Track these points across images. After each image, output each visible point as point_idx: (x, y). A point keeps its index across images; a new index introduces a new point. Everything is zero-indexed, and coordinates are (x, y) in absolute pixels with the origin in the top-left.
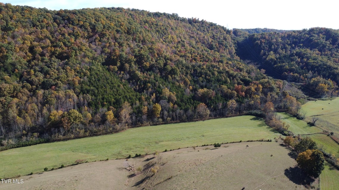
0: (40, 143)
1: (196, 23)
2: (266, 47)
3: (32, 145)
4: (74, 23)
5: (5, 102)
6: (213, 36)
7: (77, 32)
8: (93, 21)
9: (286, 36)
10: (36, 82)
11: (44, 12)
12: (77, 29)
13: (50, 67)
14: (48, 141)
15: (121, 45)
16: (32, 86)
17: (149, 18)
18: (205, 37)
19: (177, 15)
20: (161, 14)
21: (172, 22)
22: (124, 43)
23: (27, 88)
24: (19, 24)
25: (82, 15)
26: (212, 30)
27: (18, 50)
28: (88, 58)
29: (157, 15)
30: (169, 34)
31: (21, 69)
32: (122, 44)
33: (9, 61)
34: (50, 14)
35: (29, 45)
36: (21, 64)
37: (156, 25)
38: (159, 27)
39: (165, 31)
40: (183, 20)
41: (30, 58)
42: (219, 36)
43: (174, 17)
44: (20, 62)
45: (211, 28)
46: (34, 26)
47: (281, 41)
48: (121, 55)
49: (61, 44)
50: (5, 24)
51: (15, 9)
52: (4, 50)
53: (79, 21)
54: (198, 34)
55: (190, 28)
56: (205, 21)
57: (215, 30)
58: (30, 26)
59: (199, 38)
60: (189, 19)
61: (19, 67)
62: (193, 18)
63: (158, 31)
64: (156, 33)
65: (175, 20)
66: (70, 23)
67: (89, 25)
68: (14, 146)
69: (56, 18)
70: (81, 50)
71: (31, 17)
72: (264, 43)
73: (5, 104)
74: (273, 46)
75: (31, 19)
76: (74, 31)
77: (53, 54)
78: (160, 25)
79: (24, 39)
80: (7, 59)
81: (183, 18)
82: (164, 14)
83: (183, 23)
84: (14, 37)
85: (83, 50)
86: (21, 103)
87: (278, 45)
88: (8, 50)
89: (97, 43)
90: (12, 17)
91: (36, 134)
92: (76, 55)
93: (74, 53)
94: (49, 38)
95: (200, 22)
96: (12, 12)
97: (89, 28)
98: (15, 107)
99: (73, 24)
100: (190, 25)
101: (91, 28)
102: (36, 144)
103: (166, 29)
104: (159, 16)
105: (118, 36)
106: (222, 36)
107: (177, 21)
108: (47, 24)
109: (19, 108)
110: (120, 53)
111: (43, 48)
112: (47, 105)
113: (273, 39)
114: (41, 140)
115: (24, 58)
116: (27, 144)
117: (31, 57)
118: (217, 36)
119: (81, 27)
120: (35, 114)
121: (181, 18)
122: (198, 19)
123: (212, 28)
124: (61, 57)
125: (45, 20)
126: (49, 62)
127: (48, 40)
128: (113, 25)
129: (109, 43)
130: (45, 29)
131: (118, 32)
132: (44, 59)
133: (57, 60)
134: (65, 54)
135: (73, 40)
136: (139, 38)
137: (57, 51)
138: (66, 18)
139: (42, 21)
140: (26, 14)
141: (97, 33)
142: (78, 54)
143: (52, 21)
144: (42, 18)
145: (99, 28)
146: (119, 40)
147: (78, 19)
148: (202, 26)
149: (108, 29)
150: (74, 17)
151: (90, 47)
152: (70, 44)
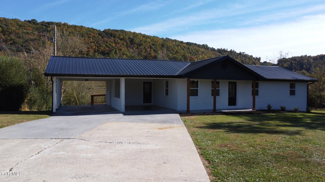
1: (224, 52)
2: (298, 67)
4: (116, 37)
7: (118, 41)
8: (132, 37)
9: (318, 58)
11: (92, 30)
12: (117, 39)
15: (155, 51)
17: (181, 44)
19: (207, 45)
20: (193, 44)
21: (203, 50)
22: (159, 50)
24: (71, 34)
25: (122, 33)
26: (240, 57)
28: (126, 56)
29: (188, 43)
30: (200, 55)
32: (157, 51)
34: (96, 31)
37: (187, 48)
38: (191, 50)
39: (196, 52)
40: (213, 49)
42: (248, 61)
43: (205, 47)
45: (239, 56)
46: (82, 37)
47: (313, 61)
48: (156, 56)
49: (104, 45)
51: (70, 26)
53: (119, 35)
56: (233, 51)
57: (244, 57)
60: (218, 49)
62: (222, 49)
63: (190, 52)
64: (188, 53)
65: (205, 49)
66: (112, 37)
67: (128, 38)
69: (101, 34)
70: (121, 50)
71: (81, 31)
72: (295, 64)
74: (305, 65)
75: (81, 32)
76: (115, 41)
77: (95, 51)
78: (192, 49)
81: (212, 48)
82: (195, 44)
83: (213, 52)
85: (122, 50)
87: (310, 65)
89: (135, 49)
92: (116, 53)
93: (114, 51)
95: (229, 52)
96: (68, 28)
97: (128, 40)
99: (114, 37)
100: (219, 54)
101: (130, 41)
104: (190, 45)
105: (153, 47)
106: (251, 61)
107: (207, 50)
108: (94, 36)
110: (155, 55)
111: (88, 48)
113: (304, 60)
118: (246, 61)
119: (121, 39)
122: (227, 49)
123: (240, 56)
124: (103, 53)
125: (92, 33)
126: (93, 55)
127: (93, 44)
128: (149, 40)
129: (146, 49)
130: (91, 39)
131: (153, 45)
132: (89, 54)
133: (99, 55)
134: (107, 52)
135: (114, 45)
136: (172, 49)
137: (100, 48)
138: (109, 34)
139: (90, 34)
140: (78, 29)
141: (134, 44)
142: (118, 52)
143: (97, 35)
144: (90, 32)
145: (137, 41)
146: (154, 49)
147: (118, 34)
148: (231, 55)
149: (145, 42)
150: (116, 33)
151: (128, 50)
152: (111, 47)
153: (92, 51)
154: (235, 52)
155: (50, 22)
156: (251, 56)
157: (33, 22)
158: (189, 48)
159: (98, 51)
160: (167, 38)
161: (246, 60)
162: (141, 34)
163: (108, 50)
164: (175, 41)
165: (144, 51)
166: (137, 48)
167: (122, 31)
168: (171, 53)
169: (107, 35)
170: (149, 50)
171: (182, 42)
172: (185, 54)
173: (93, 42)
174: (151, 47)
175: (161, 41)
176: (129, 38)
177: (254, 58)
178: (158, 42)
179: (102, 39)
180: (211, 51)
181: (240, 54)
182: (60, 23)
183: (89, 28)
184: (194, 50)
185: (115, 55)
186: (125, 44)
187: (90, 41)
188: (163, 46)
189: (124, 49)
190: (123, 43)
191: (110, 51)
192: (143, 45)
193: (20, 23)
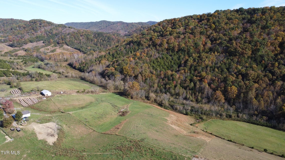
0: (266, 126)
3: (260, 125)
5: (248, 85)
10: (277, 74)
14: (274, 127)
16: (272, 76)
23: (268, 77)
27: (269, 44)
31: (267, 61)
33: (260, 53)
35: (280, 41)
36: (268, 56)
41: (277, 52)
44: (268, 55)
50: (265, 24)
52: (258, 44)
61: (266, 59)
68: (245, 120)
73: (248, 87)
79: (277, 36)
80: (259, 52)
84: (268, 34)
86: (260, 89)
88: (261, 44)
90: (272, 17)
91: (265, 118)
98: (254, 90)
102: (263, 125)
109: (257, 92)
112: (282, 96)
114: (268, 124)
115: (273, 51)
116: (255, 123)
117: (279, 51)
120: (269, 101)
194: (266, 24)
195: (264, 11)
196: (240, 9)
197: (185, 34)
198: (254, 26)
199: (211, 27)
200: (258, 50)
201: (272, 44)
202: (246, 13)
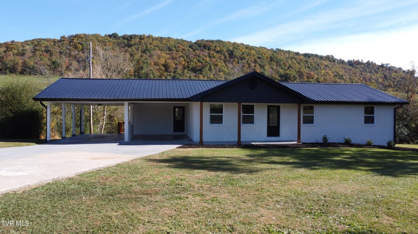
1: (358, 64)
4: (211, 49)
6: (385, 76)
7: (213, 54)
8: (231, 48)
11: (181, 42)
12: (212, 52)
13: (182, 76)
15: (262, 67)
17: (296, 57)
18: (373, 77)
19: (332, 57)
20: (312, 55)
21: (326, 63)
22: (266, 65)
24: (156, 47)
25: (219, 43)
27: (153, 64)
28: (224, 73)
29: (306, 55)
30: (322, 70)
32: (264, 66)
33: (143, 71)
34: (186, 43)
35: (163, 62)
37: (305, 61)
38: (309, 64)
39: (317, 67)
40: (342, 62)
43: (330, 59)
45: (381, 69)
46: (169, 51)
49: (196, 60)
50: (145, 48)
51: (155, 39)
52: (141, 63)
53: (215, 47)
54: (362, 74)
55: (350, 70)
56: (372, 63)
57: (387, 71)
58: (167, 50)
59: (364, 78)
60: (349, 61)
62: (355, 60)
63: (308, 67)
64: (305, 68)
65: (330, 61)
66: (206, 49)
67: (226, 51)
69: (192, 46)
70: (217, 65)
71: (168, 44)
75: (168, 45)
76: (209, 54)
77: (184, 68)
78: (311, 62)
79: (159, 57)
81: (341, 59)
82: (316, 55)
83: (341, 65)
84: (150, 56)
85: (219, 66)
88: (144, 63)
89: (235, 65)
90: (152, 43)
92: (210, 69)
93: (208, 67)
94: (183, 57)
95: (364, 64)
96: (152, 41)
97: (226, 53)
99: (209, 49)
100: (351, 67)
101: (229, 54)
103: (318, 65)
104: (309, 57)
105: (259, 60)
107: (332, 63)
108: (183, 49)
111: (176, 64)
115: (158, 70)
118: (391, 76)
119: (218, 52)
121: (338, 60)
122: (362, 60)
123: (383, 68)
124: (194, 70)
125: (181, 46)
126: (181, 73)
127: (182, 59)
128: (253, 52)
129: (249, 64)
130: (180, 53)
131: (259, 58)
132: (176, 71)
133: (190, 72)
134: (199, 68)
135: (208, 59)
136: (284, 64)
137: (190, 64)
138: (203, 45)
139: (178, 47)
140: (164, 41)
141: (235, 57)
142: (213, 68)
143: (188, 48)
144: (179, 45)
145: (238, 53)
146: (260, 63)
147: (214, 45)
148: (368, 68)
149: (248, 55)
150: (211, 44)
151: (226, 65)
152: (204, 62)
153: (180, 67)
154: (375, 64)
155: (133, 35)
156: (400, 69)
157: (114, 36)
158: (307, 61)
159: (188, 67)
160: (277, 49)
161: (391, 74)
162: (243, 44)
163: (200, 66)
164: (289, 52)
165: (247, 66)
166: (238, 63)
167: (219, 41)
168: (282, 68)
169: (200, 47)
170: (253, 65)
171: (297, 54)
172: (301, 70)
173: (182, 56)
174: (255, 62)
175: (270, 53)
176: (228, 50)
177: (404, 71)
178: (265, 54)
179: (194, 53)
180: (338, 64)
181: (382, 66)
182: (144, 35)
183: (178, 40)
184: (313, 64)
185: (209, 72)
186: (223, 57)
187: (178, 55)
188: (271, 59)
189: (221, 64)
190: (220, 57)
191: (203, 67)
192: (245, 59)
193: (100, 38)
194: (147, 47)
195: (141, 38)
196: (113, 34)
197: (35, 52)
198: (134, 48)
199: (76, 48)
200: (142, 68)
201: (156, 64)
202: (122, 39)
